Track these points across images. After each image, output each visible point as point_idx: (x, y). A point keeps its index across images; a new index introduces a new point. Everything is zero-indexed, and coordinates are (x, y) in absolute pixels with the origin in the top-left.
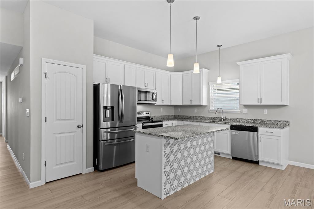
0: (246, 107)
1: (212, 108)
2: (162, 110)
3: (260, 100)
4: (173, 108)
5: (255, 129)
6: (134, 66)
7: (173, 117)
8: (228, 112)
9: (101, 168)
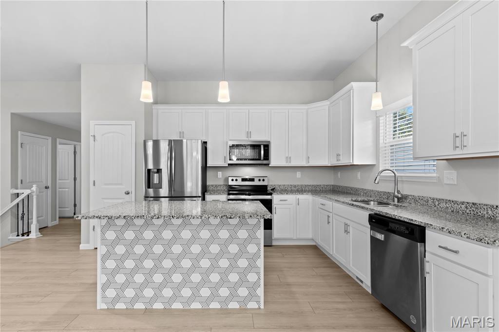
2: (299, 174)
6: (225, 108)
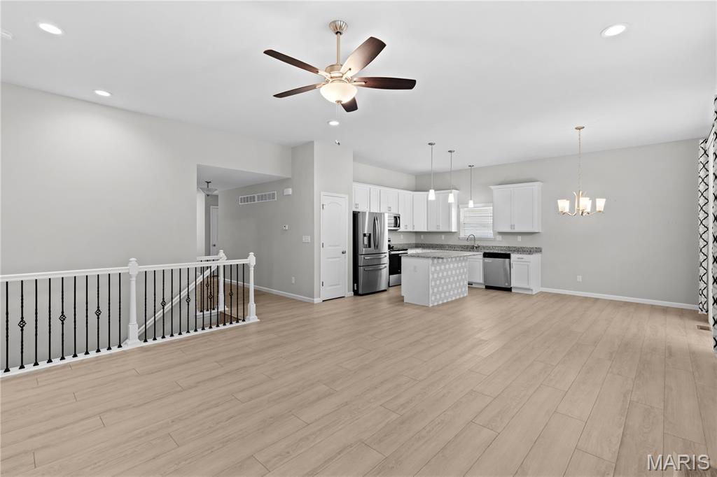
0: (501, 233)
1: (462, 235)
3: (513, 226)
4: (414, 234)
5: (508, 256)
6: (378, 188)
7: (414, 245)
8: (481, 239)
9: (360, 292)
